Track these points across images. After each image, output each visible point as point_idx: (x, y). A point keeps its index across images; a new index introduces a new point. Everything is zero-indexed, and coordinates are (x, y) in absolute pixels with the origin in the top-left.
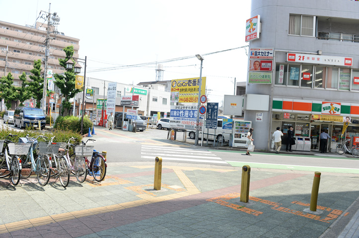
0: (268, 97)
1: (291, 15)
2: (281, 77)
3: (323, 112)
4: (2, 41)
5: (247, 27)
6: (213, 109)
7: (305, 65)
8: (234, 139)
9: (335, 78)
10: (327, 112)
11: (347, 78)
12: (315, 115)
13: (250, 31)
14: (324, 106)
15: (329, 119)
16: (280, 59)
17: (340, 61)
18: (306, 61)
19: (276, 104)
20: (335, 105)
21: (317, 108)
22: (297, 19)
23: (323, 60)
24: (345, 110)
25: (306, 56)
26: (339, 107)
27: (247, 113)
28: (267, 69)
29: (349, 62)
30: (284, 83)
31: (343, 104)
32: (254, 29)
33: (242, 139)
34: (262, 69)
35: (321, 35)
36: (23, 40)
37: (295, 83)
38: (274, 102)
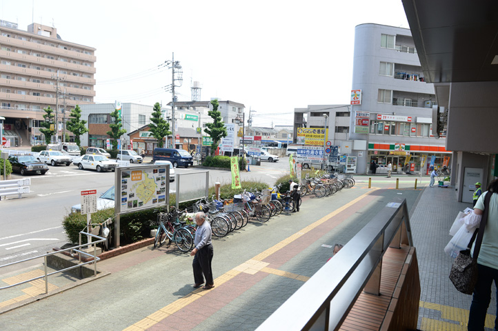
0: (365, 141)
1: (379, 90)
2: (373, 129)
3: (396, 149)
4: (3, 52)
5: (352, 96)
6: (334, 150)
7: (387, 122)
8: (347, 168)
9: (402, 129)
10: (398, 149)
11: (408, 129)
12: (391, 152)
13: (354, 99)
14: (396, 146)
15: (400, 153)
16: (372, 118)
17: (405, 119)
18: (387, 119)
19: (370, 146)
20: (402, 146)
21: (392, 147)
22: (382, 92)
23: (396, 118)
24: (407, 148)
25: (387, 116)
26: (404, 146)
27: (354, 152)
28: (366, 125)
29: (410, 119)
30: (374, 133)
31: (406, 144)
32: (357, 98)
33: (352, 168)
34: (363, 125)
35: (395, 102)
36: (29, 51)
37: (380, 132)
38: (369, 144)
